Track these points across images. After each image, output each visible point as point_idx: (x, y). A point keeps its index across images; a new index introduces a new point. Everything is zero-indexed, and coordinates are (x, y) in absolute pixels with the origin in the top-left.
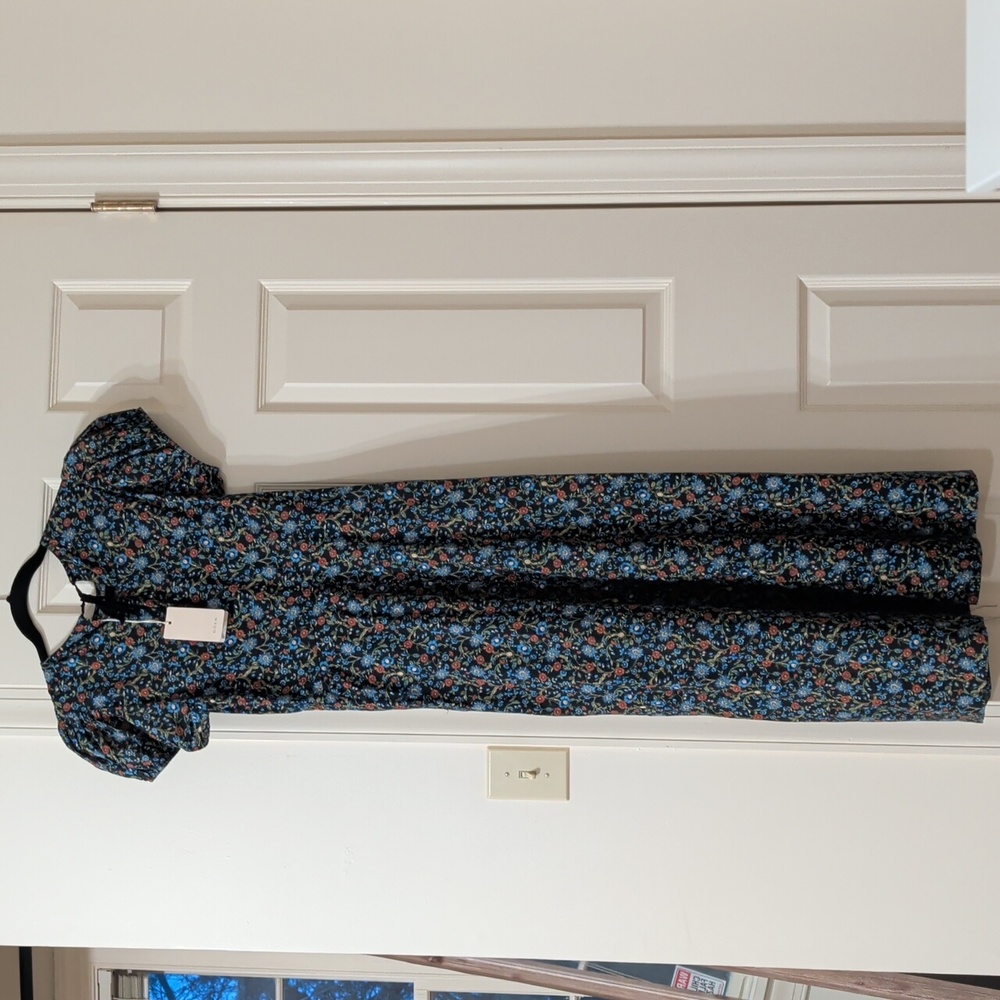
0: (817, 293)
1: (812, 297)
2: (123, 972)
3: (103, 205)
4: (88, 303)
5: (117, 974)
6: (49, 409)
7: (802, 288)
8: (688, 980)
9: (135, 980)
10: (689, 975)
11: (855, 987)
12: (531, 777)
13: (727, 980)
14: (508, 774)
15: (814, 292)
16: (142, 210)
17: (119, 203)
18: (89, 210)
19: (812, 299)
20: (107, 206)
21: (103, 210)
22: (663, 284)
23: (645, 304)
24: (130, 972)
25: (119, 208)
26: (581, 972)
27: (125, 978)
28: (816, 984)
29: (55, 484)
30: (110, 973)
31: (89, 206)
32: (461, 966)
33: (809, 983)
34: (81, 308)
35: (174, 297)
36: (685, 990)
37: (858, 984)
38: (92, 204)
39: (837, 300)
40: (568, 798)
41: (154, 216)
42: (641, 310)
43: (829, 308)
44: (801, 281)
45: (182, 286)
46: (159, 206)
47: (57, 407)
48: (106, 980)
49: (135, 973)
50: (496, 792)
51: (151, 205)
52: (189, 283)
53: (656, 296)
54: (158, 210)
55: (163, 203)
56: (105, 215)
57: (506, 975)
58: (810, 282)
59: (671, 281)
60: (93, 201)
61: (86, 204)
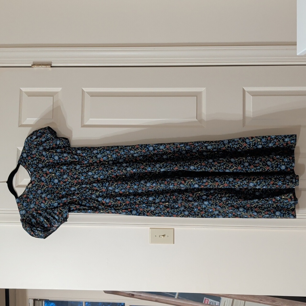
0: (248, 92)
1: (247, 93)
2: (37, 300)
3: (35, 65)
4: (30, 94)
5: (35, 300)
6: (19, 126)
7: (244, 91)
8: (208, 302)
9: (40, 302)
10: (208, 300)
11: (259, 301)
12: (163, 237)
13: (220, 302)
14: (156, 236)
15: (247, 92)
16: (47, 67)
17: (40, 65)
18: (31, 67)
19: (247, 94)
20: (36, 65)
21: (35, 67)
22: (203, 89)
23: (197, 95)
24: (38, 300)
25: (40, 66)
26: (176, 299)
27: (37, 301)
28: (248, 301)
29: (21, 149)
30: (33, 300)
31: (31, 66)
32: (139, 297)
33: (245, 300)
34: (29, 96)
35: (56, 93)
36: (207, 304)
37: (260, 300)
38: (32, 65)
39: (254, 94)
40: (174, 243)
41: (50, 69)
42: (196, 97)
43: (252, 96)
44: (243, 89)
45: (59, 89)
46: (52, 66)
47: (21, 126)
48: (31, 302)
49: (40, 300)
50: (153, 241)
51: (50, 65)
52: (61, 89)
53: (200, 93)
54: (52, 67)
55: (53, 65)
56: (36, 68)
57: (153, 300)
58: (246, 89)
59: (205, 89)
60: (32, 64)
61: (30, 65)
